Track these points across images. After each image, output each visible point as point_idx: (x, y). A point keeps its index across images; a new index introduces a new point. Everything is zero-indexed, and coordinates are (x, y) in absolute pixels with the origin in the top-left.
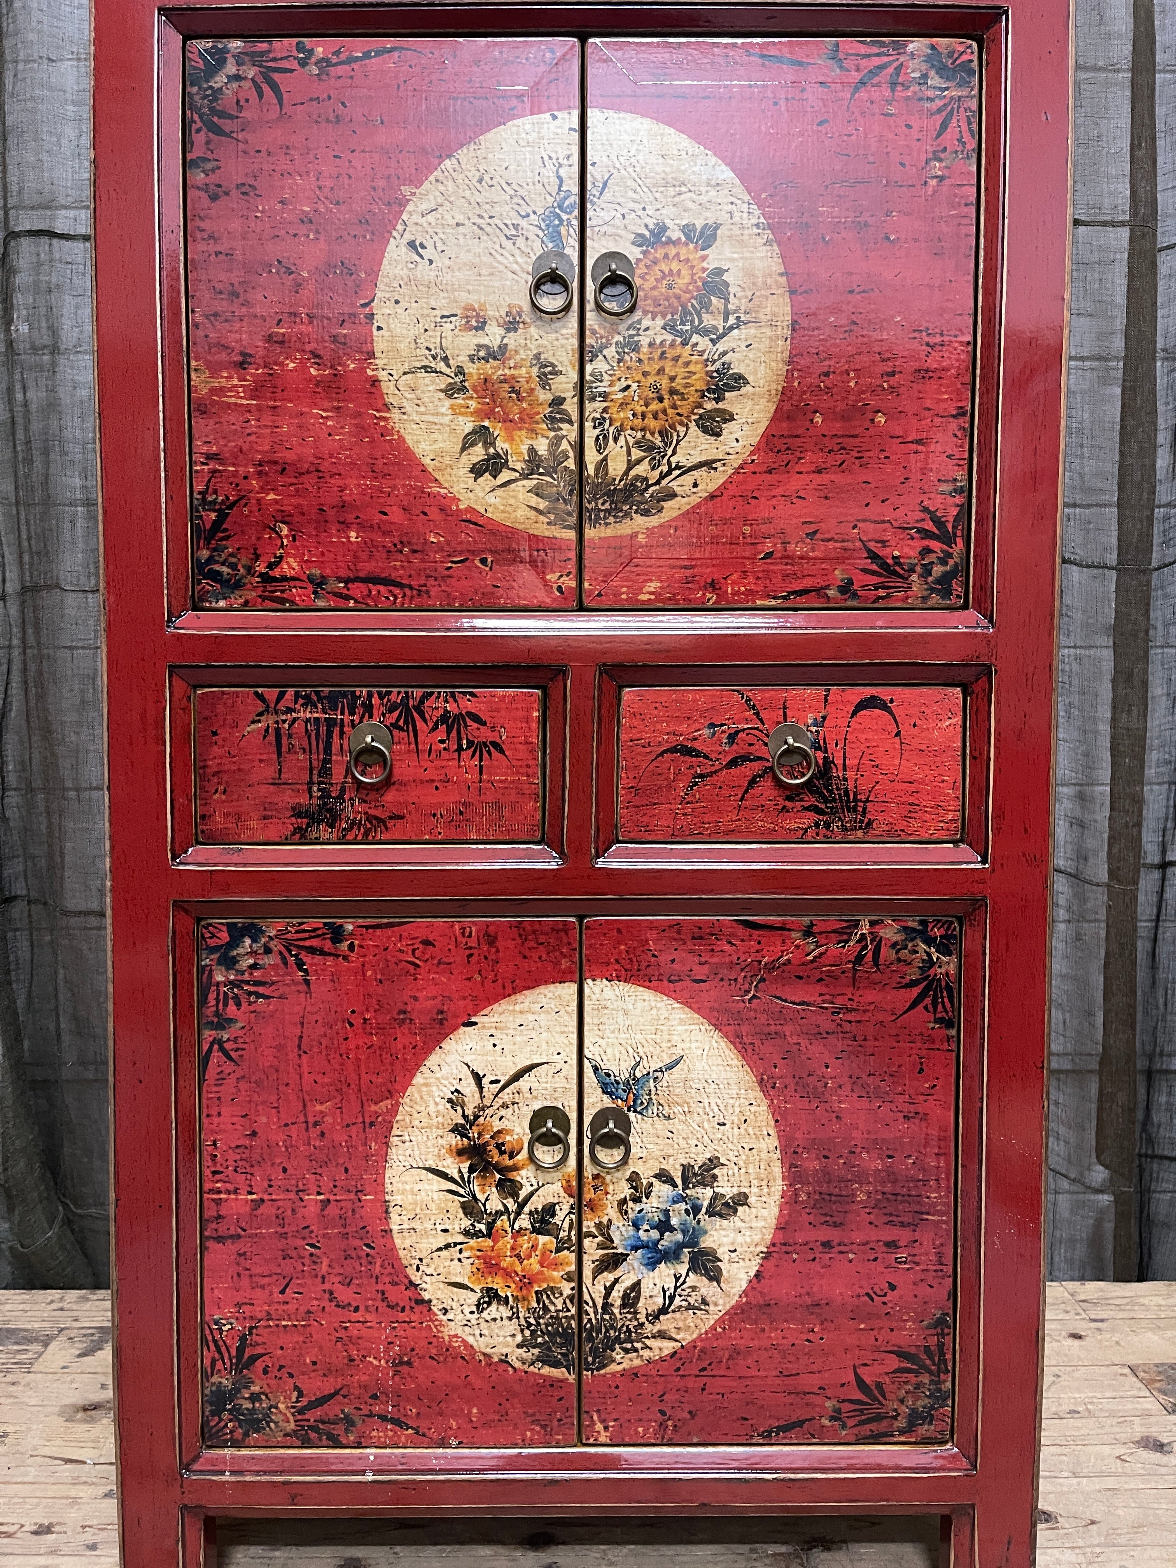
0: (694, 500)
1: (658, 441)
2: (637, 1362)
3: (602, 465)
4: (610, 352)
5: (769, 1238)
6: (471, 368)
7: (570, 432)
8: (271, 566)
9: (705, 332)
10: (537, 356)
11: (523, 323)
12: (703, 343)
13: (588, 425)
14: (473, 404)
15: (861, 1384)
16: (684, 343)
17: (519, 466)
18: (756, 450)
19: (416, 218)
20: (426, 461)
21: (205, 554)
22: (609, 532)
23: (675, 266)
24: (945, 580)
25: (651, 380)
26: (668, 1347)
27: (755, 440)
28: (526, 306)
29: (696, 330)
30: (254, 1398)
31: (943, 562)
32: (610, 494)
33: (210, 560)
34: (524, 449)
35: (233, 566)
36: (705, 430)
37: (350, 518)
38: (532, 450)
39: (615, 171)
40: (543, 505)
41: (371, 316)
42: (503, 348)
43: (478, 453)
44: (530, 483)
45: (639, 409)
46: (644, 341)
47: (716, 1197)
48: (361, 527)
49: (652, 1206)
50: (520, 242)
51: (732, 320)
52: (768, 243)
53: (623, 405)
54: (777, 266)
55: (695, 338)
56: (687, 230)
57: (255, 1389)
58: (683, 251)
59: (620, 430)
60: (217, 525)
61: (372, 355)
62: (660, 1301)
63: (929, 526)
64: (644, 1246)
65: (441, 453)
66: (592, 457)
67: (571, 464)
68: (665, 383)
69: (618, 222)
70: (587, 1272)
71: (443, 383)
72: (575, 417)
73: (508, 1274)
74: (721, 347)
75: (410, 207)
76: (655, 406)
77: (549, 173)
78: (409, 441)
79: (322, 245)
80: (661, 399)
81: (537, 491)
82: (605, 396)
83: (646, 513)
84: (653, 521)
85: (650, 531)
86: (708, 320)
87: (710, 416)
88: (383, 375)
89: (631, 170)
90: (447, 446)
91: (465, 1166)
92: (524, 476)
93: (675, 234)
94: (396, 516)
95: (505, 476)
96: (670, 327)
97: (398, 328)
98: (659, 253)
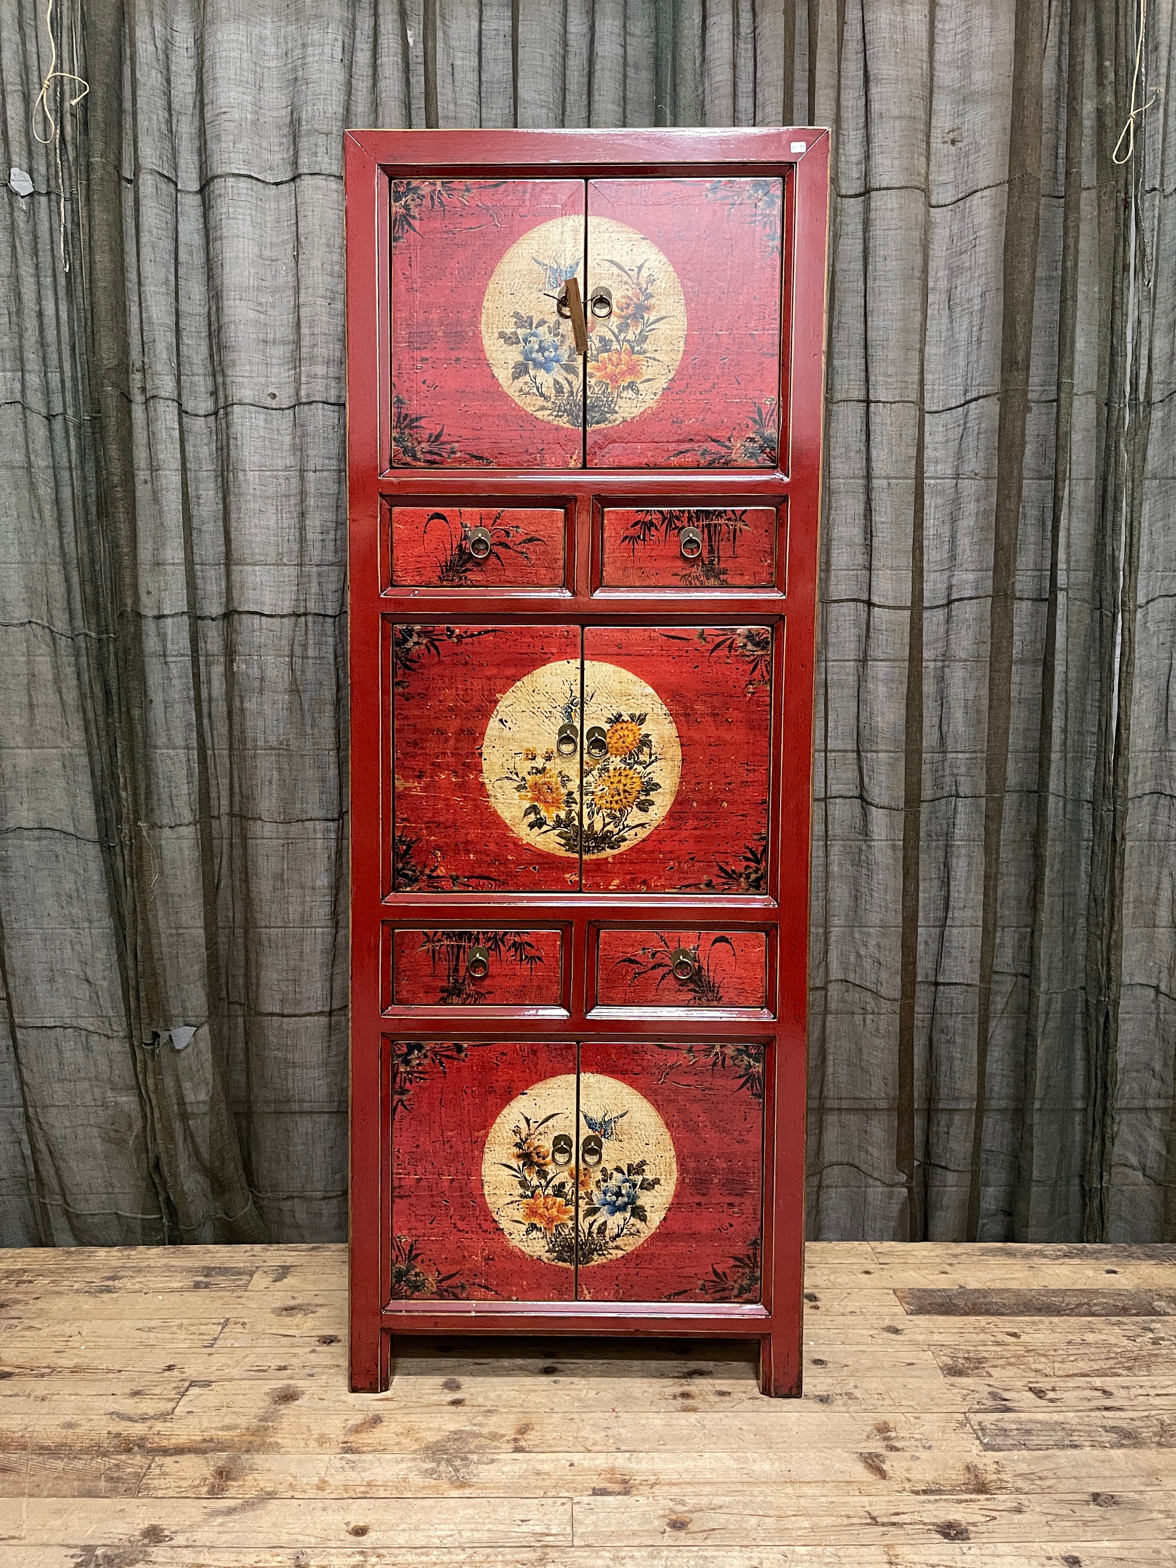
0: (635, 842)
1: (618, 814)
2: (605, 1261)
3: (591, 826)
4: (595, 772)
5: (670, 1200)
6: (528, 778)
7: (576, 808)
8: (432, 871)
9: (640, 763)
10: (560, 773)
11: (554, 757)
12: (640, 768)
13: (585, 806)
14: (530, 795)
15: (715, 1272)
16: (631, 768)
17: (552, 824)
18: (665, 818)
19: (503, 709)
20: (507, 821)
21: (400, 865)
22: (594, 857)
23: (626, 733)
24: (756, 881)
25: (614, 785)
26: (620, 1253)
27: (664, 814)
28: (555, 750)
29: (636, 762)
30: (417, 1275)
31: (756, 872)
32: (595, 839)
33: (402, 869)
34: (554, 816)
35: (414, 871)
36: (641, 809)
37: (470, 848)
38: (558, 816)
39: (598, 689)
40: (563, 842)
41: (481, 754)
42: (544, 769)
43: (532, 817)
44: (557, 832)
45: (609, 799)
46: (611, 767)
47: (644, 1180)
48: (476, 852)
49: (613, 1184)
50: (552, 719)
51: (653, 758)
52: (670, 722)
53: (601, 797)
54: (675, 733)
55: (636, 766)
56: (632, 717)
57: (417, 1270)
58: (630, 726)
59: (600, 809)
60: (406, 852)
61: (481, 771)
62: (616, 1231)
63: (749, 855)
64: (609, 1204)
65: (514, 817)
66: (586, 822)
67: (576, 823)
68: (621, 787)
69: (599, 712)
70: (581, 1216)
71: (516, 784)
72: (578, 801)
73: (542, 1216)
74: (648, 770)
75: (500, 703)
76: (617, 798)
77: (566, 687)
78: (499, 812)
79: (458, 721)
80: (619, 795)
81: (560, 835)
82: (593, 793)
83: (612, 848)
84: (616, 852)
85: (614, 857)
86: (642, 758)
87: (643, 802)
88: (486, 781)
89: (605, 688)
90: (517, 814)
91: (521, 1163)
92: (554, 828)
93: (626, 718)
94: (493, 847)
95: (545, 828)
96: (624, 761)
97: (494, 760)
98: (618, 727)
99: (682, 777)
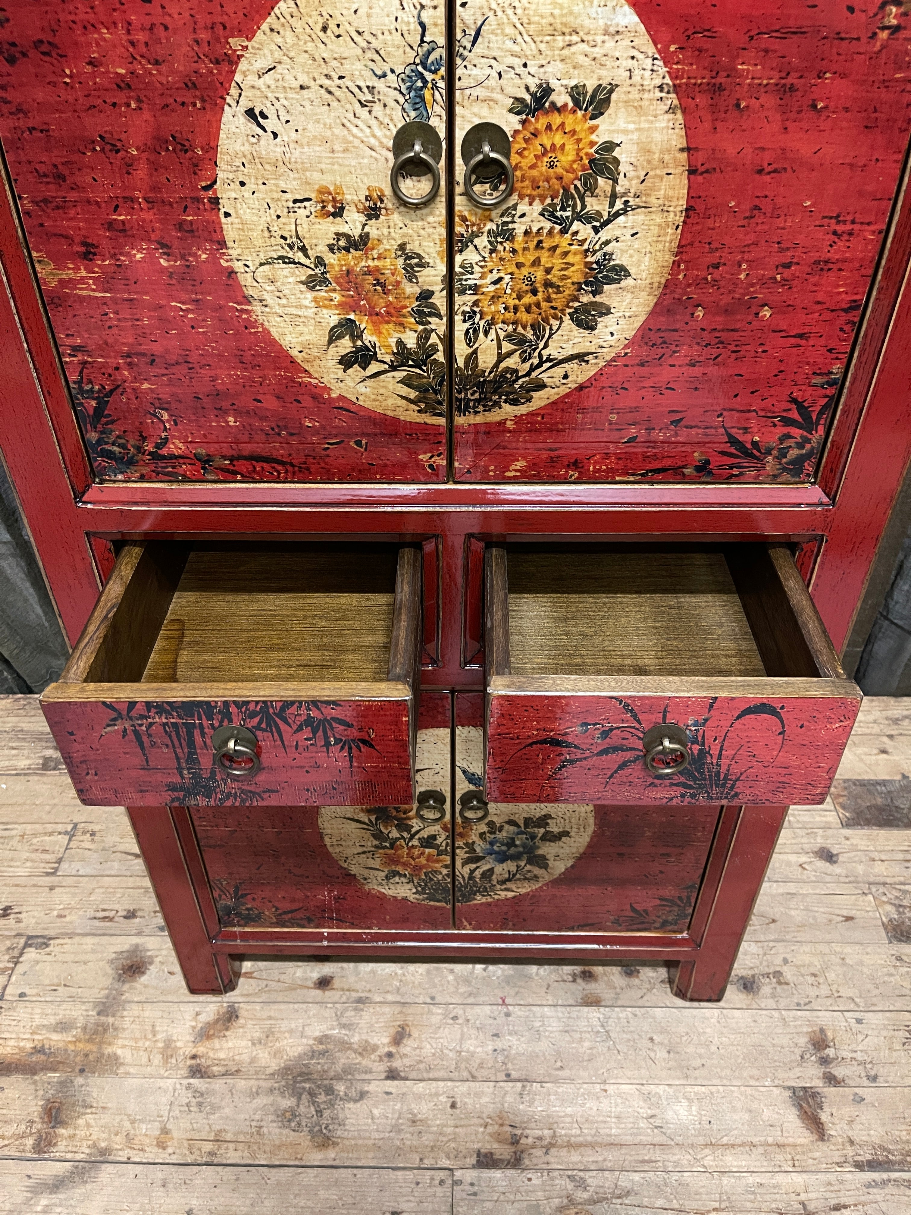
0: (563, 391)
1: (530, 334)
2: (490, 900)
3: (472, 358)
4: (482, 242)
5: (581, 850)
6: (330, 259)
7: (439, 325)
8: (158, 446)
9: (587, 219)
10: (402, 247)
11: (385, 208)
12: (584, 230)
13: (458, 318)
14: (337, 297)
15: (633, 909)
16: (564, 231)
17: (388, 358)
18: (631, 343)
19: (252, 79)
20: (294, 353)
21: (93, 436)
22: (478, 419)
23: (558, 139)
24: (799, 462)
25: (525, 271)
26: (510, 894)
27: (630, 334)
28: (388, 192)
29: (578, 217)
30: (248, 909)
31: (800, 446)
32: (480, 385)
33: (99, 442)
34: (393, 341)
35: (123, 446)
36: (579, 324)
37: (225, 404)
38: (400, 343)
39: (491, 14)
40: (413, 394)
41: (215, 201)
42: (365, 238)
43: (346, 345)
44: (400, 375)
45: (512, 302)
46: (519, 228)
47: (547, 832)
48: (237, 413)
49: (502, 835)
50: (377, 109)
51: (619, 205)
52: (671, 110)
53: (495, 298)
54: (678, 139)
55: (576, 226)
56: (577, 93)
57: (249, 906)
58: (570, 121)
59: (491, 323)
60: (99, 412)
61: (222, 244)
62: (507, 876)
63: (795, 415)
64: (496, 853)
65: (308, 345)
66: (461, 350)
67: (440, 356)
68: (539, 275)
69: (493, 81)
70: (458, 863)
71: (303, 274)
72: (443, 310)
73: (405, 865)
74: (604, 235)
75: (243, 65)
76: (528, 299)
77: (409, 18)
78: (275, 333)
79: (147, 115)
80: (534, 292)
81: (406, 382)
82: (476, 289)
83: (515, 402)
84: (522, 410)
85: (518, 419)
86: (593, 205)
87: (586, 309)
88: (238, 266)
89: (510, 12)
90: (313, 338)
91: (373, 818)
92: (393, 368)
93: (561, 98)
94: (270, 403)
95: (374, 367)
96: (549, 213)
97: (248, 216)
98: (541, 123)
99: (681, 249)
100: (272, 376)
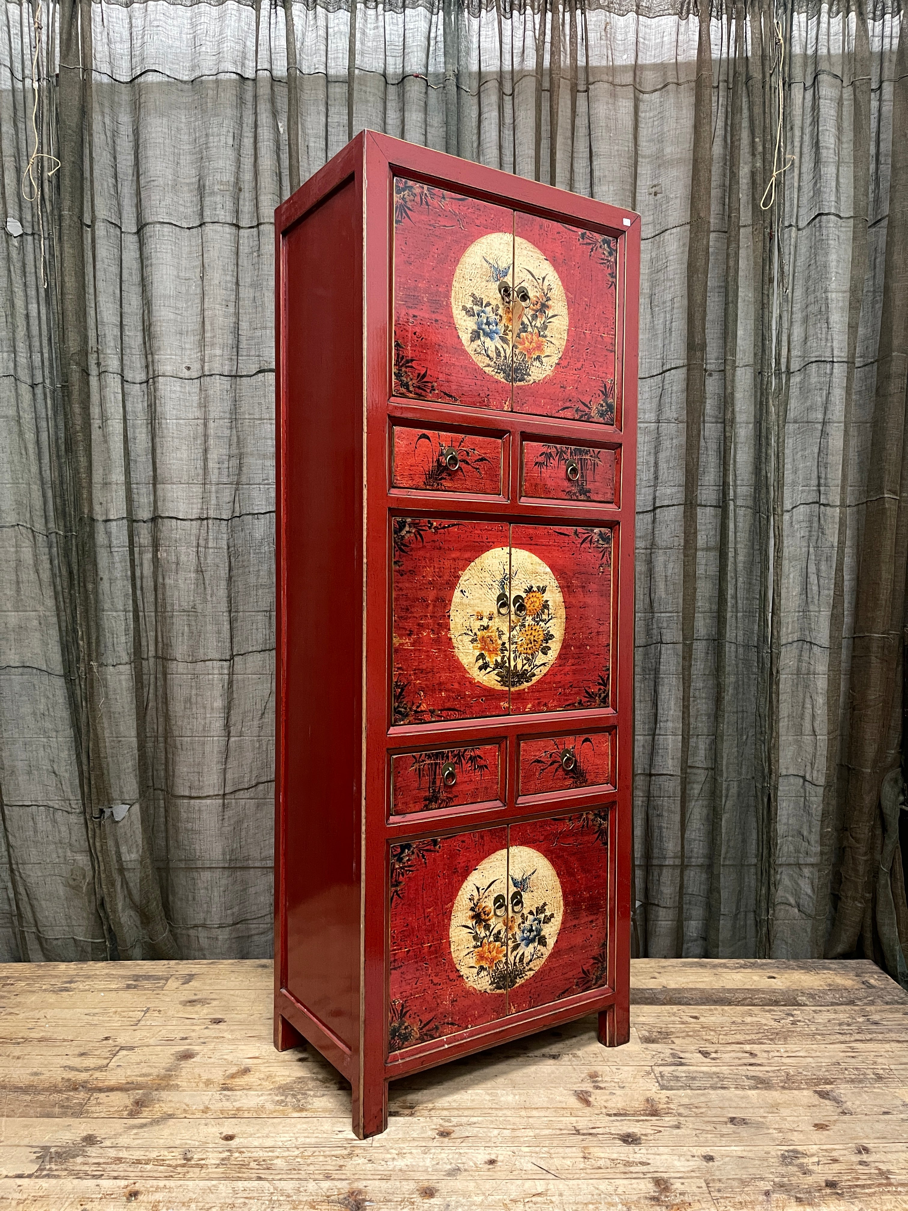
0: (540, 676)
1: (531, 657)
2: (523, 981)
3: (515, 666)
4: (518, 628)
5: (559, 927)
6: (478, 633)
7: (507, 654)
8: (417, 707)
9: (543, 621)
10: (498, 629)
11: (494, 617)
12: (542, 624)
13: (512, 653)
14: (479, 646)
15: (584, 971)
16: (537, 624)
17: (492, 666)
18: (557, 659)
19: (463, 582)
20: (465, 666)
21: (396, 704)
22: (517, 689)
23: (535, 599)
24: (604, 699)
25: (528, 637)
26: (532, 973)
27: (556, 656)
28: (496, 612)
29: (540, 620)
30: (406, 1028)
31: (604, 693)
32: (518, 676)
33: (398, 706)
34: (494, 660)
35: (405, 709)
36: (543, 653)
37: (442, 687)
38: (496, 661)
39: (519, 568)
40: (499, 679)
41: (449, 616)
42: (488, 626)
43: (481, 662)
44: (496, 672)
45: (525, 647)
46: (527, 624)
47: (545, 916)
48: (446, 691)
49: (527, 923)
50: (493, 590)
51: (550, 617)
52: (559, 592)
53: (521, 645)
54: (562, 599)
55: (540, 623)
56: (538, 587)
57: (407, 1023)
58: (537, 595)
59: (520, 654)
60: (401, 693)
61: (449, 629)
62: (530, 957)
63: (600, 681)
64: (525, 938)
65: (470, 663)
66: (513, 663)
67: (507, 665)
68: (532, 638)
69: (520, 585)
70: (509, 952)
71: (470, 638)
72: (508, 649)
73: (486, 959)
74: (547, 625)
75: (461, 578)
76: (530, 646)
78: (460, 659)
79: (435, 591)
80: (531, 643)
81: (497, 675)
82: (516, 642)
83: (528, 682)
85: (529, 688)
86: (544, 617)
87: (544, 648)
88: (453, 636)
89: (522, 569)
90: (471, 660)
91: (474, 923)
92: (494, 670)
93: (535, 589)
94: (456, 686)
95: (489, 670)
96: (533, 619)
97: (457, 620)
98: (531, 595)
99: (566, 629)
100: (458, 675)
